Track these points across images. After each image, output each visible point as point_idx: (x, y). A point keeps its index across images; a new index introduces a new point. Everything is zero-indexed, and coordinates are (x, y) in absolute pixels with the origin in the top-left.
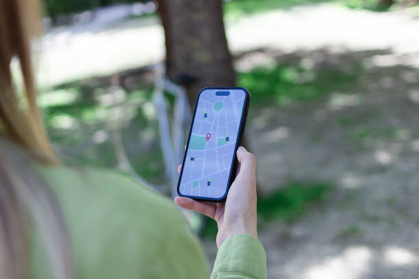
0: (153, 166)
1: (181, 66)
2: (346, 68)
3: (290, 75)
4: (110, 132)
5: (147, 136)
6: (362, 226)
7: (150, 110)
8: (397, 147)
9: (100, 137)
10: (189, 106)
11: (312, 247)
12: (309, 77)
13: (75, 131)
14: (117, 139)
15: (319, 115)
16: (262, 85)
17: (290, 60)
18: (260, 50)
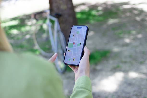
0: (47, 47)
1: (56, 11)
2: (114, 10)
3: (94, 12)
4: (32, 35)
5: (44, 36)
6: (121, 65)
7: (45, 27)
8: (132, 37)
9: (28, 37)
10: (59, 25)
11: (104, 73)
12: (101, 13)
13: (19, 34)
14: (34, 37)
15: (105, 26)
16: (84, 16)
17: (94, 7)
18: (83, 4)
